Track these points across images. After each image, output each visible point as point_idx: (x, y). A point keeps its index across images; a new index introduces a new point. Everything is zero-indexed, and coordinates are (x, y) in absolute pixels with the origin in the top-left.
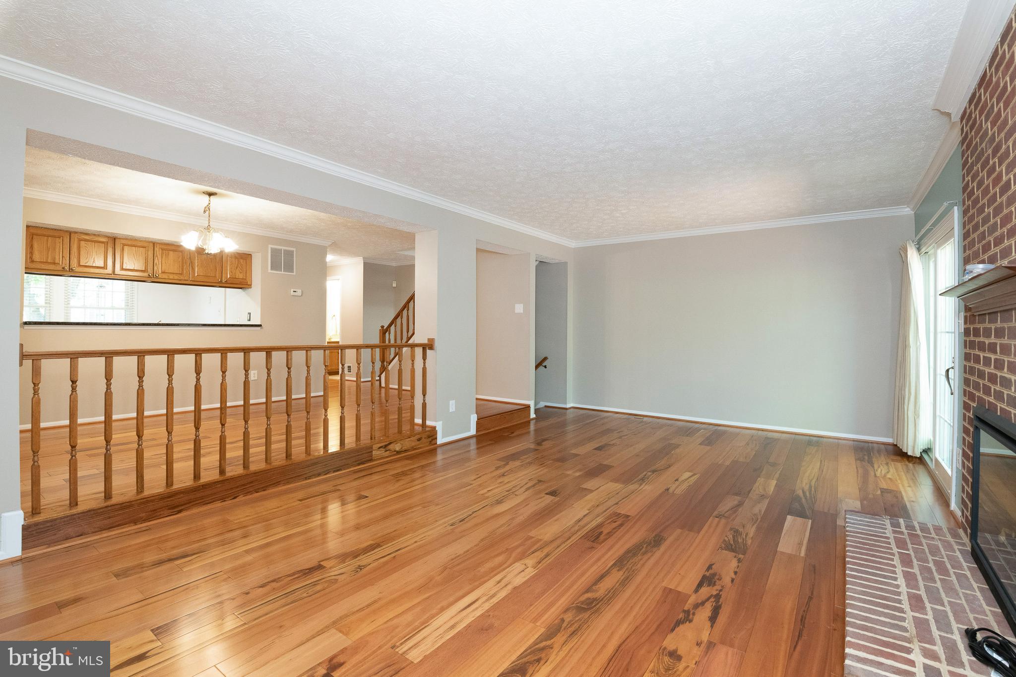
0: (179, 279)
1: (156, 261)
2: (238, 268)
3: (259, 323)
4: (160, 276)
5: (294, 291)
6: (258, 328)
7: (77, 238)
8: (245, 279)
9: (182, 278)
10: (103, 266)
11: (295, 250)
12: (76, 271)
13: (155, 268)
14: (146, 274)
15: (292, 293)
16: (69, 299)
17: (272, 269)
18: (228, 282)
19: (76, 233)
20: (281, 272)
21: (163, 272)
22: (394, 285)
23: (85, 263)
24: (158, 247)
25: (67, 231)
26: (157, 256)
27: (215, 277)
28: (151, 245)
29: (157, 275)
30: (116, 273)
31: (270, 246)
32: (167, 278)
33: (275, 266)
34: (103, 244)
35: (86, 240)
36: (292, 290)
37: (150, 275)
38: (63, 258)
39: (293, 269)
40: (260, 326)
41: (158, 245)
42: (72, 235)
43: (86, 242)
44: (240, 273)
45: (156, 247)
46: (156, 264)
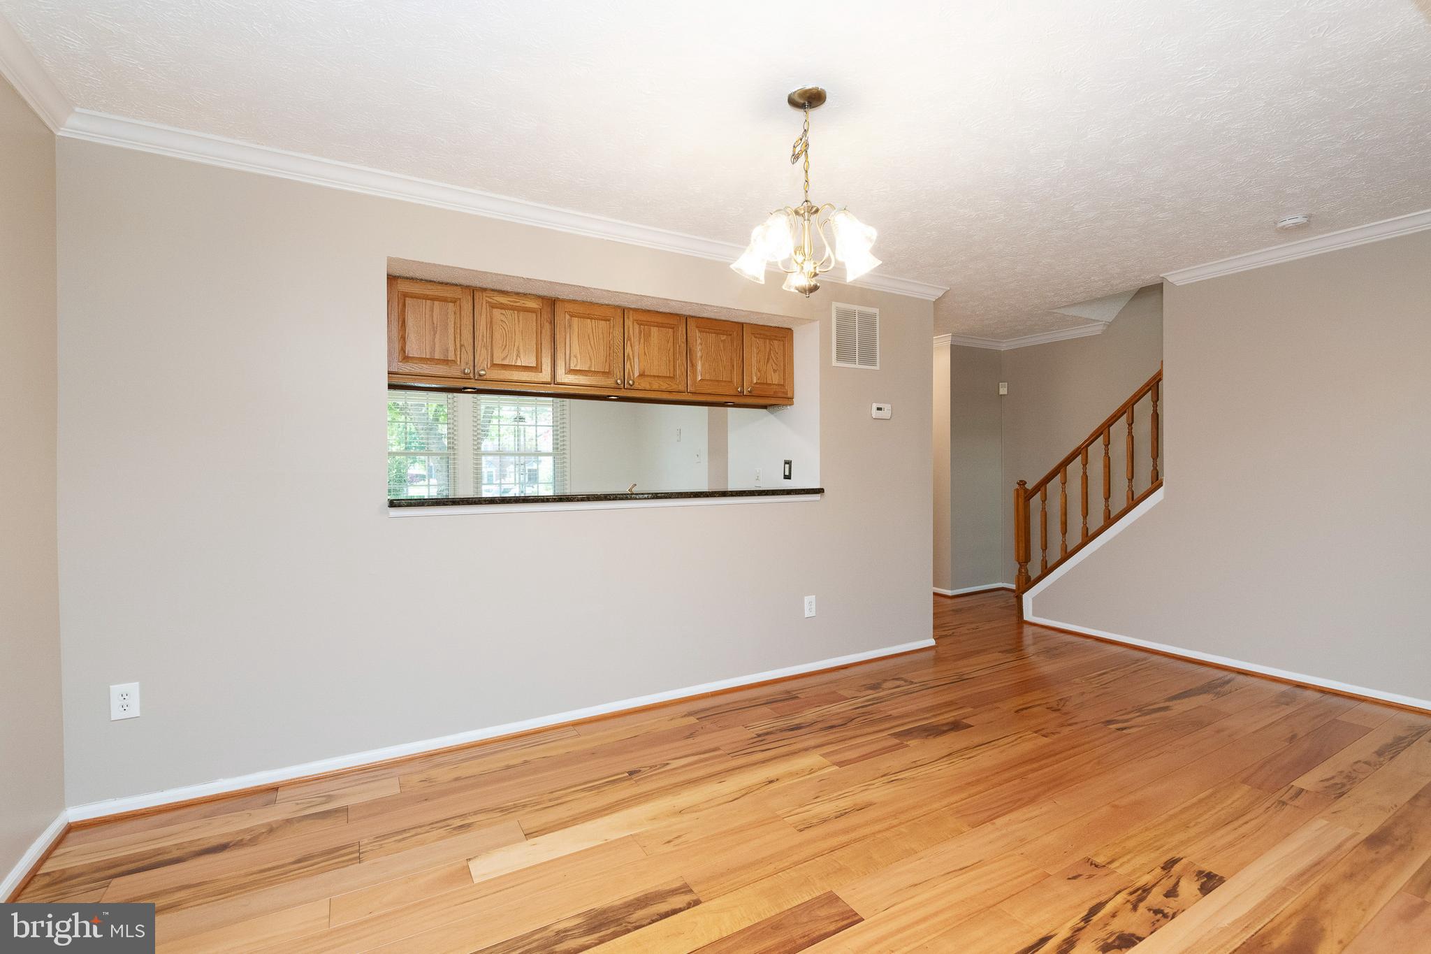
0: (670, 389)
1: (628, 350)
2: (771, 361)
3: (817, 486)
4: (636, 386)
5: (879, 409)
6: (816, 497)
7: (487, 302)
8: (783, 385)
9: (674, 387)
10: (534, 365)
11: (878, 313)
12: (487, 377)
13: (628, 366)
14: (610, 382)
15: (875, 413)
16: (479, 441)
17: (838, 359)
18: (754, 393)
19: (484, 290)
20: (852, 366)
21: (642, 375)
22: (1003, 391)
23: (503, 359)
24: (631, 319)
25: (468, 287)
26: (629, 339)
27: (731, 382)
28: (619, 312)
29: (631, 382)
30: (559, 380)
31: (835, 305)
32: (648, 387)
33: (844, 352)
34: (534, 315)
35: (502, 307)
36: (875, 406)
37: (619, 381)
38: (463, 350)
39: (874, 356)
40: (820, 491)
41: (631, 312)
42: (477, 295)
43: (503, 312)
44: (775, 371)
45: (628, 318)
46: (628, 355)
